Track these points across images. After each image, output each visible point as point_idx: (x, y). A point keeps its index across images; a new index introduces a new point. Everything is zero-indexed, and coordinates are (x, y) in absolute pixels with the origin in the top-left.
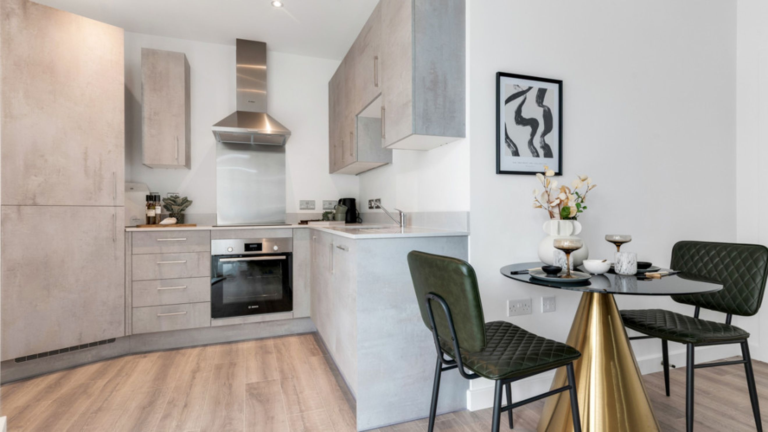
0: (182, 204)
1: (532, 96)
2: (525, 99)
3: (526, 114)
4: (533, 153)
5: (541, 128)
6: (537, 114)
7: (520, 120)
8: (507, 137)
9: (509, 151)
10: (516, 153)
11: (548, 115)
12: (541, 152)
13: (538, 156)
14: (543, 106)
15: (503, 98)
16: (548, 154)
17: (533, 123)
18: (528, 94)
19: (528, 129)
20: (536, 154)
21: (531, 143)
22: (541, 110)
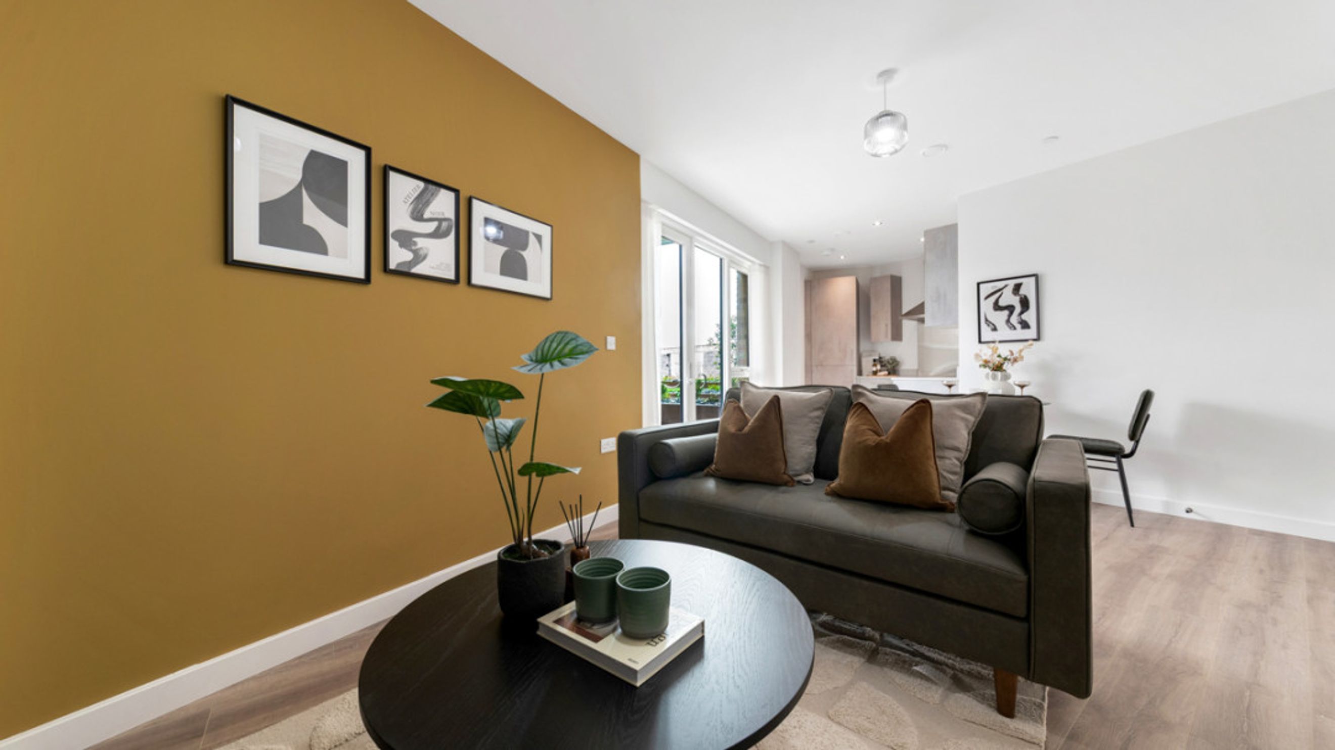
0: (893, 363)
1: (1008, 292)
2: (1002, 293)
3: (1002, 303)
4: (1010, 328)
5: (1018, 309)
6: (1015, 301)
7: (997, 307)
8: (987, 320)
9: (989, 329)
10: (995, 329)
11: (1025, 303)
12: (1018, 326)
13: (1015, 328)
14: (1019, 295)
15: (983, 295)
16: (1025, 325)
17: (1011, 308)
18: (1005, 291)
19: (1006, 313)
20: (1013, 328)
21: (1008, 321)
22: (1017, 298)
